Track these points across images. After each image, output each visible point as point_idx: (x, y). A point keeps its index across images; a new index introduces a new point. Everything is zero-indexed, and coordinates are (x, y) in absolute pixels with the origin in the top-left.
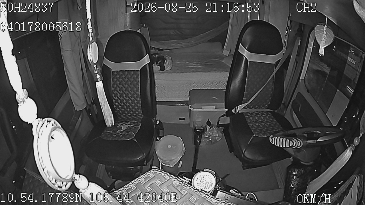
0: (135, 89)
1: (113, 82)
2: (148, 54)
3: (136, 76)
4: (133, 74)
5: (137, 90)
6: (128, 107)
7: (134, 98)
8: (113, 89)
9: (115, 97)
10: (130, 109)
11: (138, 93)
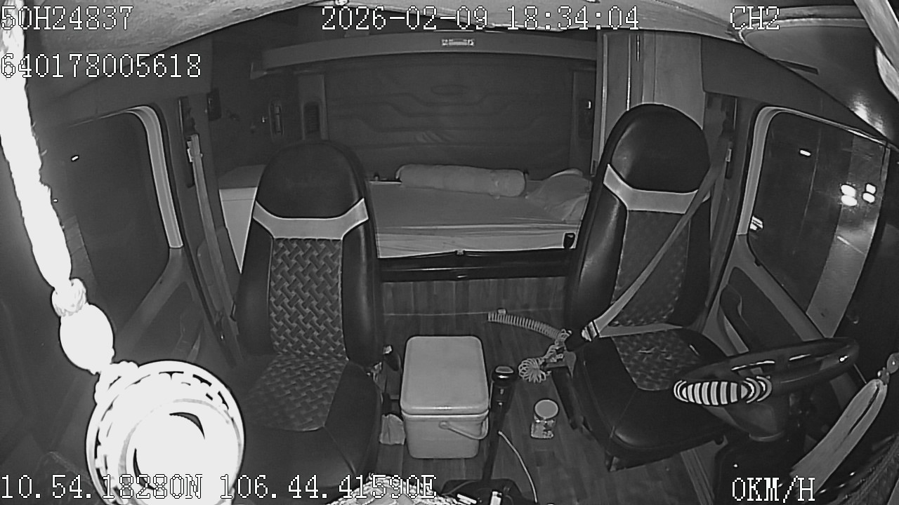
0: (329, 288)
1: (275, 266)
2: (363, 200)
3: (331, 255)
4: (325, 248)
5: (334, 291)
6: (309, 333)
7: (325, 310)
8: (273, 284)
9: (277, 305)
10: (313, 338)
11: (335, 296)
